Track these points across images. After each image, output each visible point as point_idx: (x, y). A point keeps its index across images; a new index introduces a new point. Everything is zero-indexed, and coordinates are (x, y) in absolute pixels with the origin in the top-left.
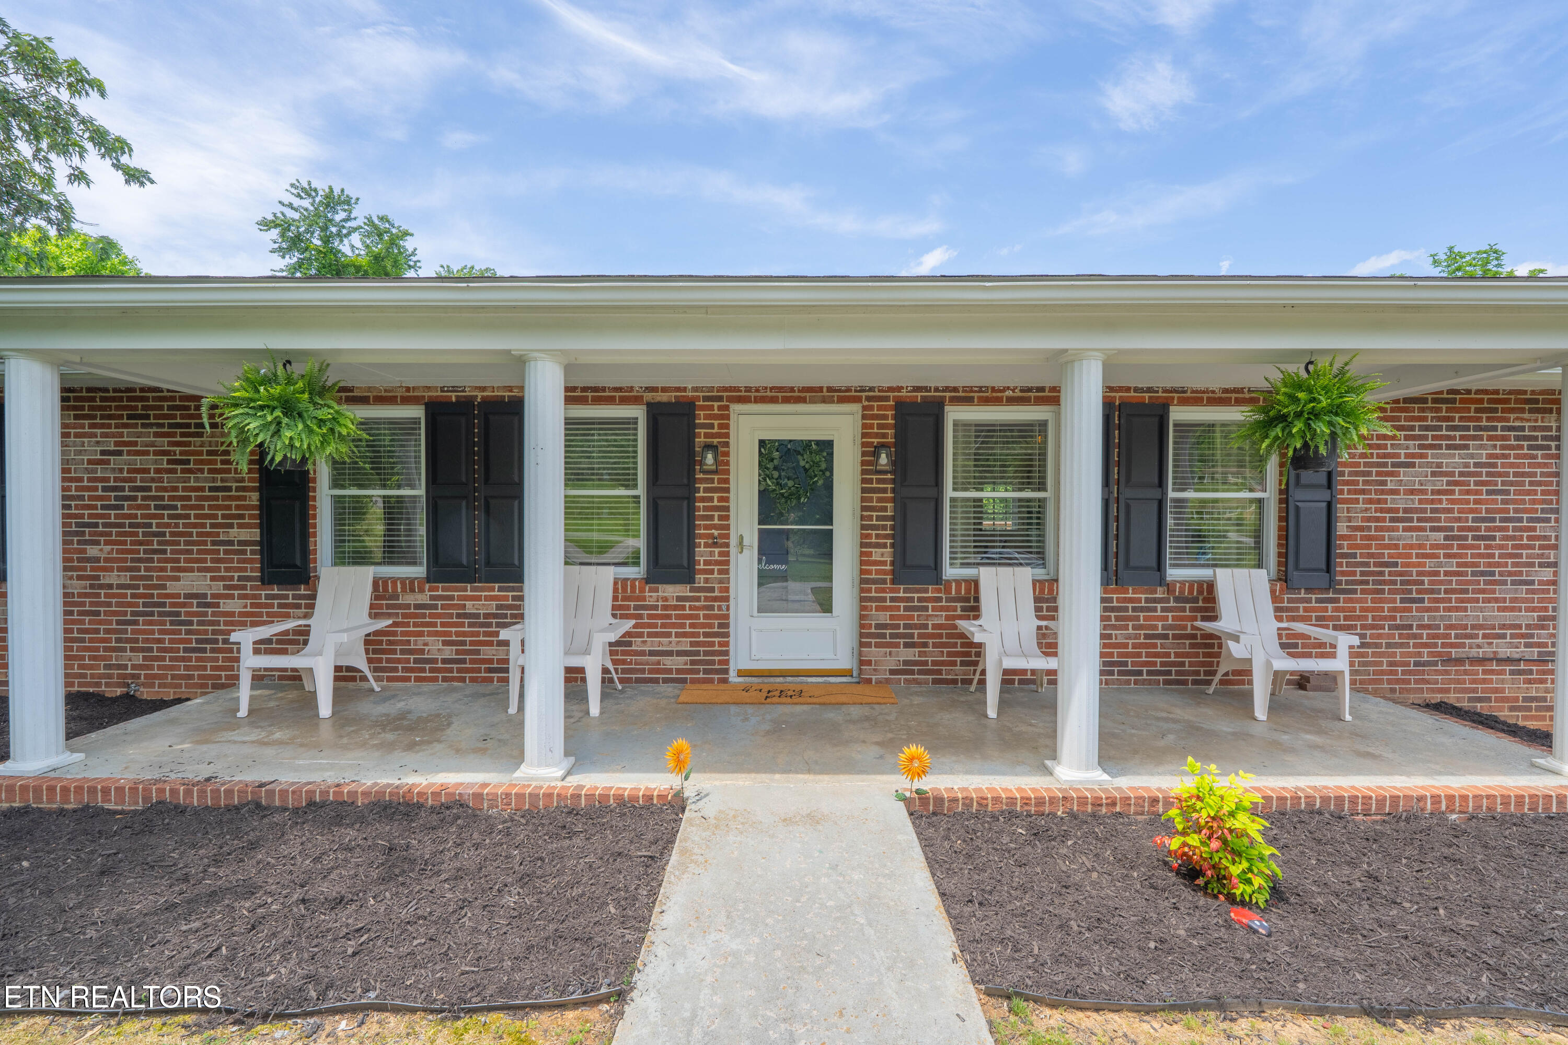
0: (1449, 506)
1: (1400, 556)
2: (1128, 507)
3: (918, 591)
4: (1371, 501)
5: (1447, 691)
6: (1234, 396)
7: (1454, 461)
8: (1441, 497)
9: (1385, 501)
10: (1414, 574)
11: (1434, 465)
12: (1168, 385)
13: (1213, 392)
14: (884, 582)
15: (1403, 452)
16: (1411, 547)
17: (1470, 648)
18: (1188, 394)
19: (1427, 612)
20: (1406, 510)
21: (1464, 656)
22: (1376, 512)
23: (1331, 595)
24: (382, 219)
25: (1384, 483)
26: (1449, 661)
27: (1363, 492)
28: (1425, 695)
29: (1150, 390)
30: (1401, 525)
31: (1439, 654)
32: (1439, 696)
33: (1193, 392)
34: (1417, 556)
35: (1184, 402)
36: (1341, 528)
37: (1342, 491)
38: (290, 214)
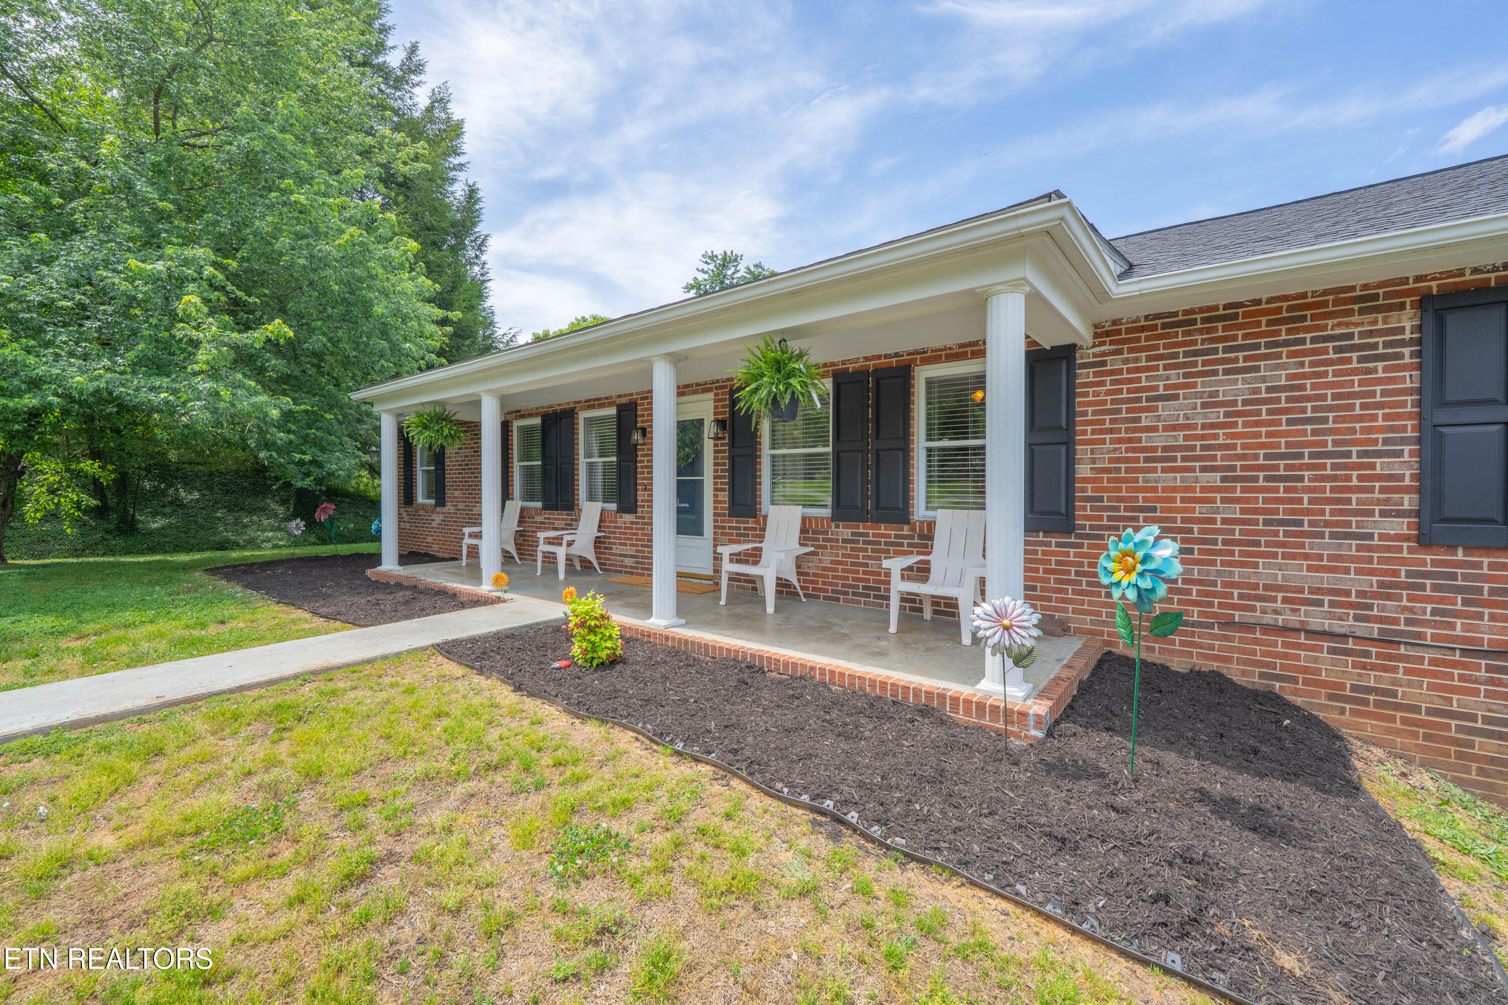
0: (1229, 441)
1: (1159, 500)
2: (878, 456)
3: (743, 522)
4: (1120, 441)
5: (1228, 660)
6: (969, 349)
7: (1235, 387)
8: (1217, 431)
9: (1139, 440)
10: (1179, 520)
11: (1206, 395)
12: (911, 349)
13: (950, 349)
14: (724, 515)
15: (1161, 383)
16: (1175, 489)
17: (1263, 611)
18: (929, 354)
19: (1196, 564)
20: (1165, 449)
21: (1253, 621)
22: (1126, 452)
23: (1073, 540)
24: (756, 266)
25: (1138, 419)
26: (1229, 624)
27: (1111, 431)
28: (1195, 660)
29: (897, 355)
30: (1159, 465)
31: (1215, 615)
32: (1216, 664)
33: (933, 351)
34: (1183, 500)
35: (926, 361)
36: (1083, 470)
37: (1085, 431)
38: (701, 277)
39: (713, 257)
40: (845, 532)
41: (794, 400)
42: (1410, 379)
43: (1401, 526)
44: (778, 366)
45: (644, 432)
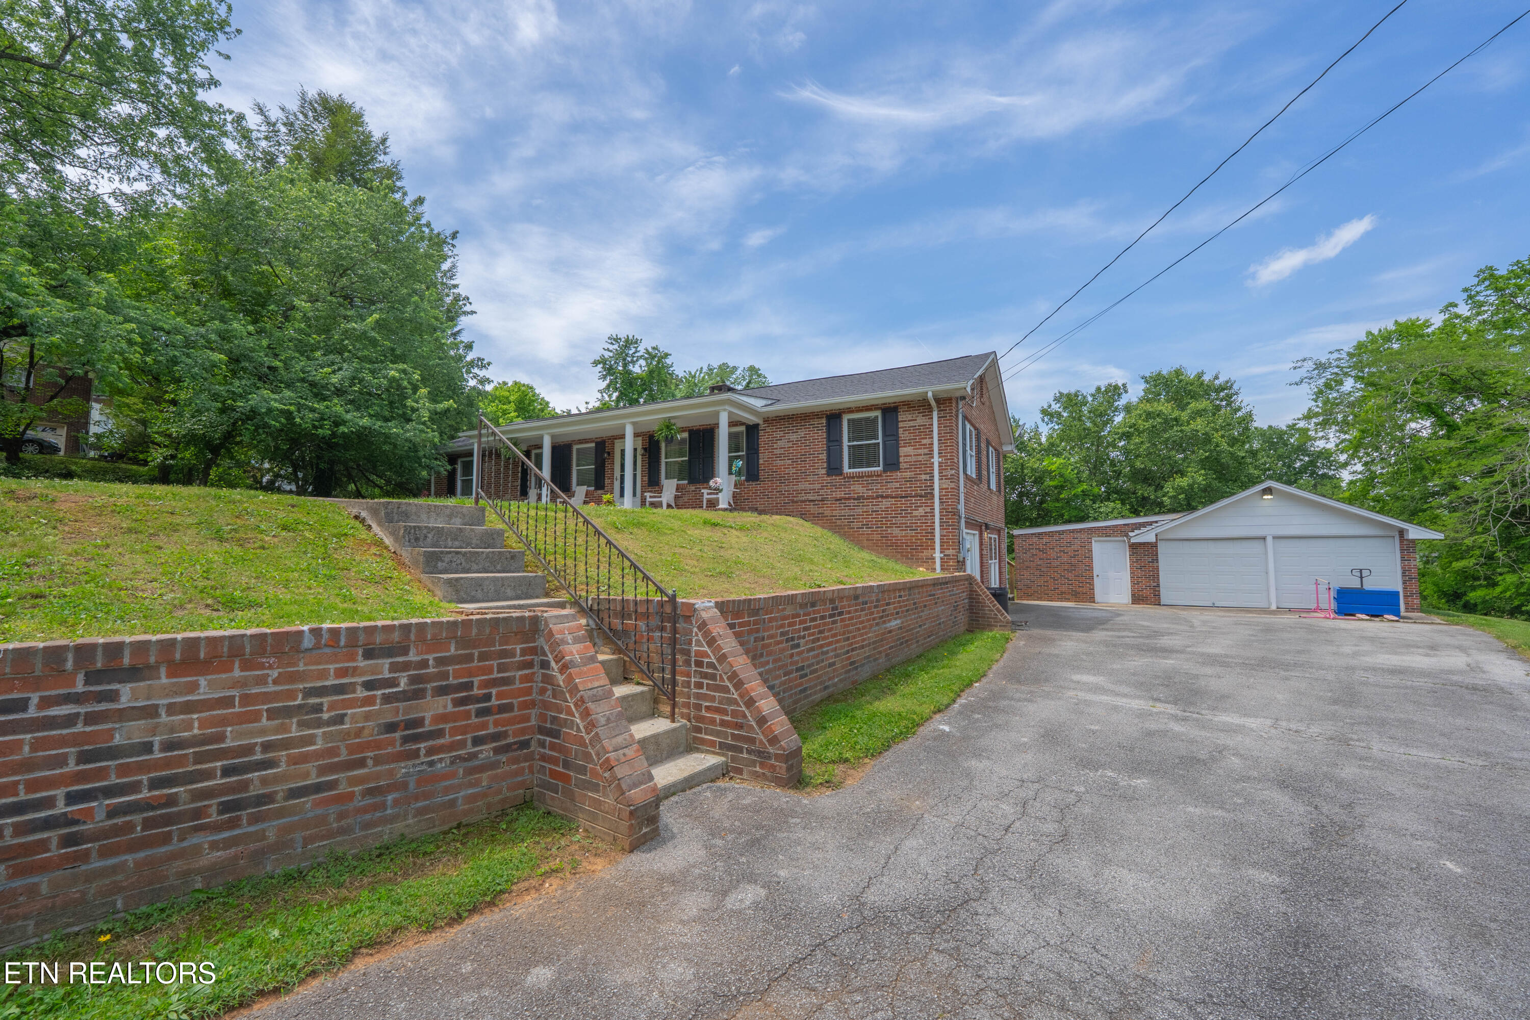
0: (793, 452)
1: (778, 469)
3: (654, 488)
4: (769, 452)
7: (793, 437)
8: (790, 449)
9: (774, 452)
10: (783, 474)
11: (787, 439)
15: (778, 435)
16: (782, 466)
20: (779, 454)
21: (798, 499)
22: (771, 455)
23: (758, 482)
25: (773, 446)
26: (793, 501)
27: (767, 449)
30: (778, 459)
31: (790, 500)
34: (784, 468)
36: (761, 461)
37: (762, 450)
38: (607, 354)
39: (617, 340)
40: (693, 488)
41: (672, 437)
42: (825, 435)
43: (824, 471)
44: (668, 427)
45: (609, 453)
